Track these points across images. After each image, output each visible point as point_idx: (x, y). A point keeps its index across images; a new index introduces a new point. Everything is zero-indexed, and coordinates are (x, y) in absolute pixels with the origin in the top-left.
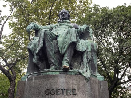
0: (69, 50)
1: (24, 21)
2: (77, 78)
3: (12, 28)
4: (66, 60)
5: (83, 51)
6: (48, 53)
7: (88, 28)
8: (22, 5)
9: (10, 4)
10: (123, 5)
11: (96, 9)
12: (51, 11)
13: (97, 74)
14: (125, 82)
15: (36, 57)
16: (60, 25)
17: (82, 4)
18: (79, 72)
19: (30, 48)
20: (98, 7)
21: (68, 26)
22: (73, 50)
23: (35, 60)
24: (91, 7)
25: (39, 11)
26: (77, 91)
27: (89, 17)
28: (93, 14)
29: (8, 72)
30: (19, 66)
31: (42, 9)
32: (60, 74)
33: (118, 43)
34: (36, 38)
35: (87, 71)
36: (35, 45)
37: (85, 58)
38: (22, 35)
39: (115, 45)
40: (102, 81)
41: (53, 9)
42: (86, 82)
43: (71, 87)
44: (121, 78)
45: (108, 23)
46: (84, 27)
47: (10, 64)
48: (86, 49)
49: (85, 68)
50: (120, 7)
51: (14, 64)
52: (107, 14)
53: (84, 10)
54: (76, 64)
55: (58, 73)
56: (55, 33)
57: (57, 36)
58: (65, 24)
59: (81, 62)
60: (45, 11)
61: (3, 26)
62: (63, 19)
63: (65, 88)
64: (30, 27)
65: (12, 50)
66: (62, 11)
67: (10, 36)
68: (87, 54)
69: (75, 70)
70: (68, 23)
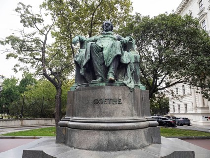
0: (114, 63)
1: (66, 30)
2: (122, 88)
3: (55, 37)
4: (112, 72)
5: (127, 63)
6: (94, 65)
7: (131, 40)
8: (63, 14)
9: (52, 12)
10: (164, 14)
11: (138, 18)
12: (92, 19)
13: (140, 84)
14: (163, 89)
15: (83, 69)
16: (104, 37)
17: (123, 11)
18: (124, 83)
19: (77, 60)
20: (140, 16)
21: (111, 37)
22: (118, 63)
23: (82, 72)
24: (132, 15)
25: (81, 19)
26: (122, 101)
27: (131, 26)
28: (135, 22)
29: (54, 80)
30: (63, 74)
31: (83, 17)
32: (107, 85)
33: (158, 52)
34: (82, 50)
35: (130, 82)
36: (82, 58)
37: (128, 69)
38: (65, 44)
39: (156, 54)
40: (144, 91)
41: (94, 17)
42: (130, 93)
43: (117, 97)
44: (160, 85)
45: (149, 32)
46: (127, 39)
47: (56, 73)
48: (129, 61)
49: (129, 79)
50: (161, 16)
51: (59, 73)
52: (148, 23)
53: (125, 17)
54: (120, 75)
55: (104, 85)
56: (100, 45)
57: (102, 49)
58: (109, 35)
59: (125, 74)
60: (86, 19)
61: (46, 35)
62: (107, 31)
63: (112, 98)
64: (76, 40)
65: (56, 59)
66: (105, 22)
67: (53, 45)
68: (131, 66)
69: (120, 81)
70: (112, 34)
